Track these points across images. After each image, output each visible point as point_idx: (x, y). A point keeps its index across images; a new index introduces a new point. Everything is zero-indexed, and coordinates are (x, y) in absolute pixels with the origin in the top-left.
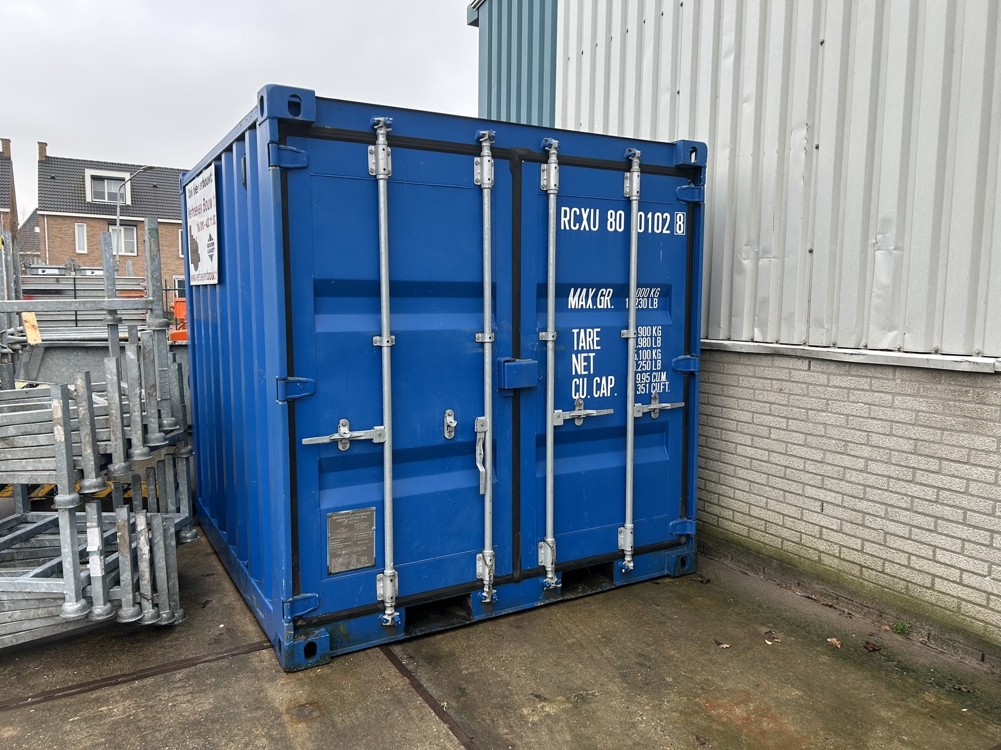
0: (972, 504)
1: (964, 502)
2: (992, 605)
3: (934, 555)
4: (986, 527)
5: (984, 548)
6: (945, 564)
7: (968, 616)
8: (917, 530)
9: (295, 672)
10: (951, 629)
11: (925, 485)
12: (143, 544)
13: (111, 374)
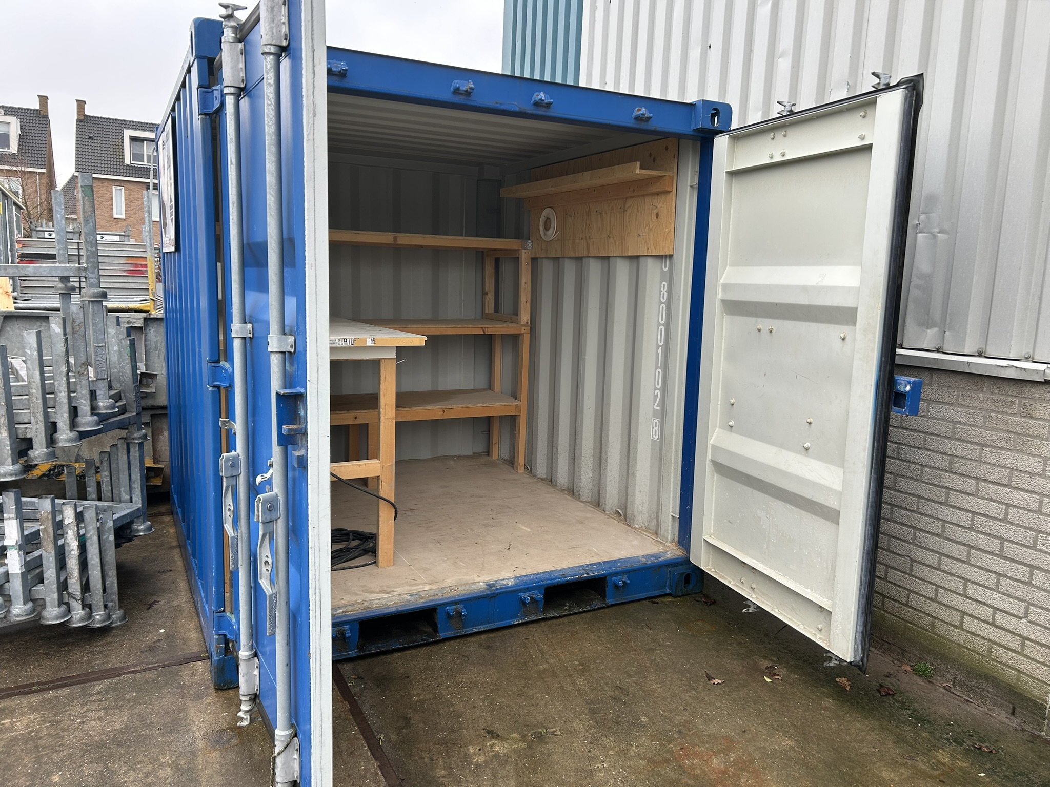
0: (1011, 533)
1: (1002, 530)
2: (1027, 651)
3: (965, 589)
4: (1025, 561)
5: (1021, 586)
6: (977, 601)
7: (1000, 663)
8: (946, 559)
9: (226, 689)
10: (979, 675)
11: (959, 508)
12: (71, 539)
13: (30, 349)
